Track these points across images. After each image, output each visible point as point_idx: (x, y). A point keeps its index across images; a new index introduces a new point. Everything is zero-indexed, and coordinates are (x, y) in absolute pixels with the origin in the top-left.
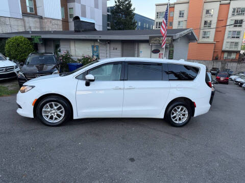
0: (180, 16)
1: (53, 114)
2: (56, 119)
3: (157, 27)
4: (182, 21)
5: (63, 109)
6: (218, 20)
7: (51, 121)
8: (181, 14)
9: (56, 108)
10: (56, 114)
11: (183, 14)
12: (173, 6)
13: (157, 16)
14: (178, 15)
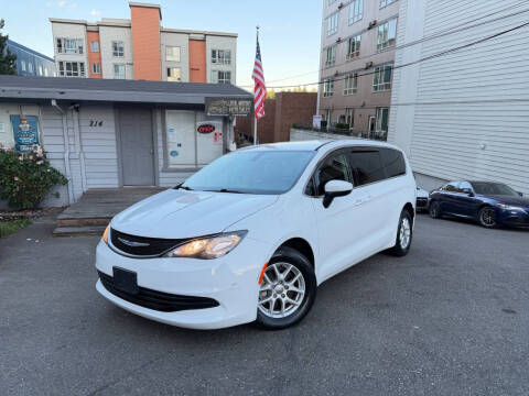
0: (115, 54)
1: (279, 296)
2: (288, 304)
3: (62, 73)
4: (123, 65)
5: (300, 274)
6: (191, 69)
7: (276, 315)
8: (117, 50)
9: (282, 276)
10: (285, 292)
11: (121, 49)
12: (94, 29)
13: (60, 46)
14: (111, 51)
